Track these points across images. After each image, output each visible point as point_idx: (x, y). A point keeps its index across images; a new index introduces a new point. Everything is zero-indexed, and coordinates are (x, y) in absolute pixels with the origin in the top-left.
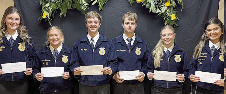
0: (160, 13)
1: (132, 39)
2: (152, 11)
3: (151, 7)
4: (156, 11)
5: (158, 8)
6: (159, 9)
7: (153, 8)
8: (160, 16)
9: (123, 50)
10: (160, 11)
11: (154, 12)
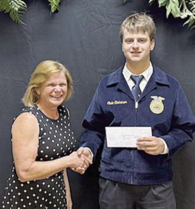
0: (191, 17)
1: (143, 77)
2: (173, 14)
3: (170, 5)
4: (182, 14)
5: (185, 8)
6: (189, 9)
7: (175, 7)
8: (190, 25)
9: (121, 103)
10: (191, 14)
11: (177, 16)
